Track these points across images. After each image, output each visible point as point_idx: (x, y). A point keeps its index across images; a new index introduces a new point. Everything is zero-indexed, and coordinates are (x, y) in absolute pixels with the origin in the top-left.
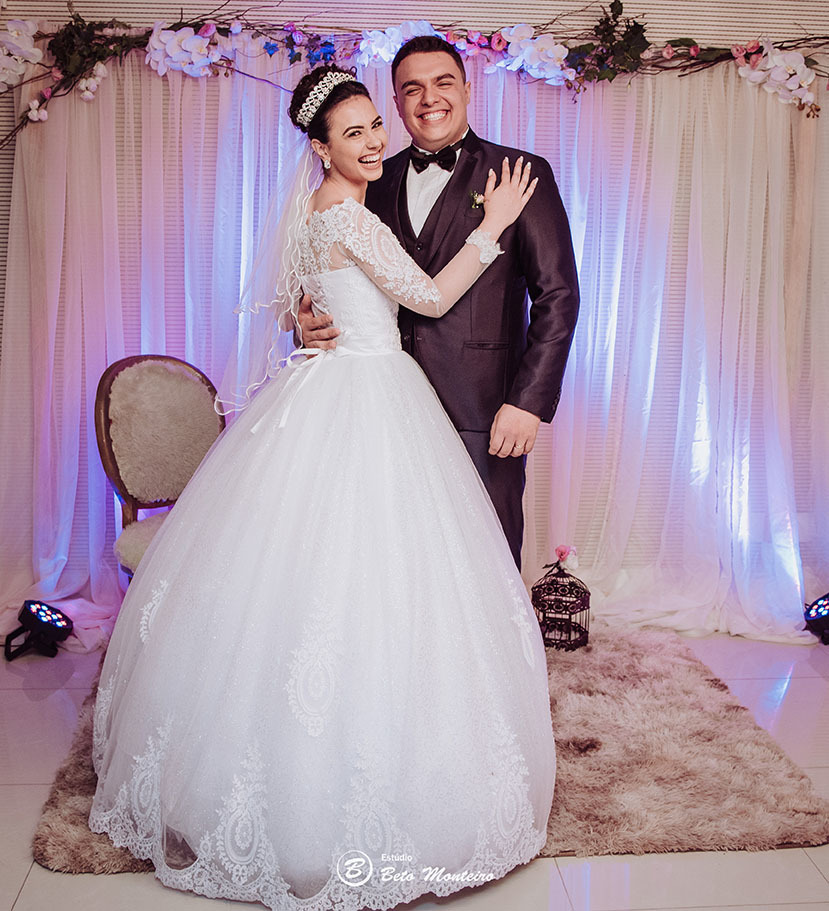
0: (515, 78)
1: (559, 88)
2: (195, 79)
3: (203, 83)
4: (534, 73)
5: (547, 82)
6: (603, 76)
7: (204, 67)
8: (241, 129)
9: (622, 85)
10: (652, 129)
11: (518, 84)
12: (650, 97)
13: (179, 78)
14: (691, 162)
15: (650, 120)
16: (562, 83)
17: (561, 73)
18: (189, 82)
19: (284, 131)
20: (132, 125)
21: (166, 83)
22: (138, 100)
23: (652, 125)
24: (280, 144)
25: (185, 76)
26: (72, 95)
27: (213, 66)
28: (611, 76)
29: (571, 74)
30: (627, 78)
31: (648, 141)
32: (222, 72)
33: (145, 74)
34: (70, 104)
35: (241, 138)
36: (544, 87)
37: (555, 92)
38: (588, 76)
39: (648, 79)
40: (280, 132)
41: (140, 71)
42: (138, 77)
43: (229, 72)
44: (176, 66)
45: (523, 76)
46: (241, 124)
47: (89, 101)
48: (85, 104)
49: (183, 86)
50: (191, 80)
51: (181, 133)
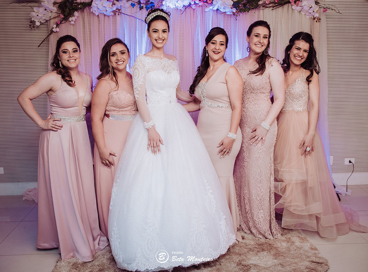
0: (216, 12)
1: (231, 15)
3: (111, 17)
4: (222, 10)
5: (226, 13)
6: (245, 11)
7: (111, 12)
8: (124, 33)
9: (252, 13)
11: (217, 14)
12: (262, 17)
13: (103, 16)
14: (276, 39)
16: (232, 13)
17: (231, 10)
19: (138, 33)
20: (88, 32)
21: (98, 18)
22: (90, 24)
24: (137, 37)
25: (105, 15)
26: (67, 23)
27: (114, 12)
28: (248, 10)
29: (234, 10)
30: (254, 11)
32: (117, 14)
33: (92, 15)
34: (67, 26)
35: (124, 36)
36: (226, 15)
37: (230, 17)
38: (241, 11)
39: (261, 11)
40: (137, 33)
41: (90, 14)
42: (89, 16)
43: (119, 13)
44: (102, 12)
45: (218, 11)
46: (124, 31)
47: (73, 25)
48: (72, 26)
49: (104, 18)
50: (107, 17)
51: (104, 35)
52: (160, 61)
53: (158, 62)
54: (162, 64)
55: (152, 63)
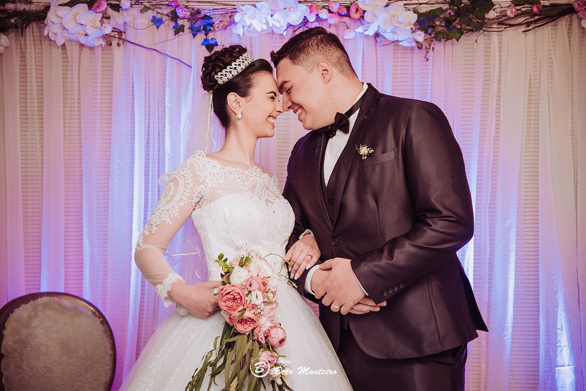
0: (372, 41)
1: (412, 49)
2: (92, 48)
3: (98, 52)
4: (389, 36)
5: (400, 44)
6: (450, 36)
7: (98, 38)
8: (133, 91)
9: (470, 42)
10: (499, 80)
11: (376, 46)
12: (497, 52)
13: (76, 48)
15: (497, 73)
16: (414, 44)
17: (411, 36)
18: (86, 51)
21: (64, 51)
23: (500, 76)
25: (82, 46)
27: (106, 37)
28: (458, 35)
29: (420, 36)
30: (473, 36)
31: (495, 90)
32: (115, 42)
33: (45, 44)
35: (133, 99)
36: (400, 48)
37: (409, 52)
38: (438, 37)
39: (495, 37)
41: (41, 41)
42: (39, 47)
43: (121, 42)
44: (73, 37)
45: (379, 40)
46: (133, 87)
49: (80, 54)
50: (88, 49)
51: (79, 95)
52: (243, 173)
53: (238, 175)
54: (248, 180)
55: (221, 176)
